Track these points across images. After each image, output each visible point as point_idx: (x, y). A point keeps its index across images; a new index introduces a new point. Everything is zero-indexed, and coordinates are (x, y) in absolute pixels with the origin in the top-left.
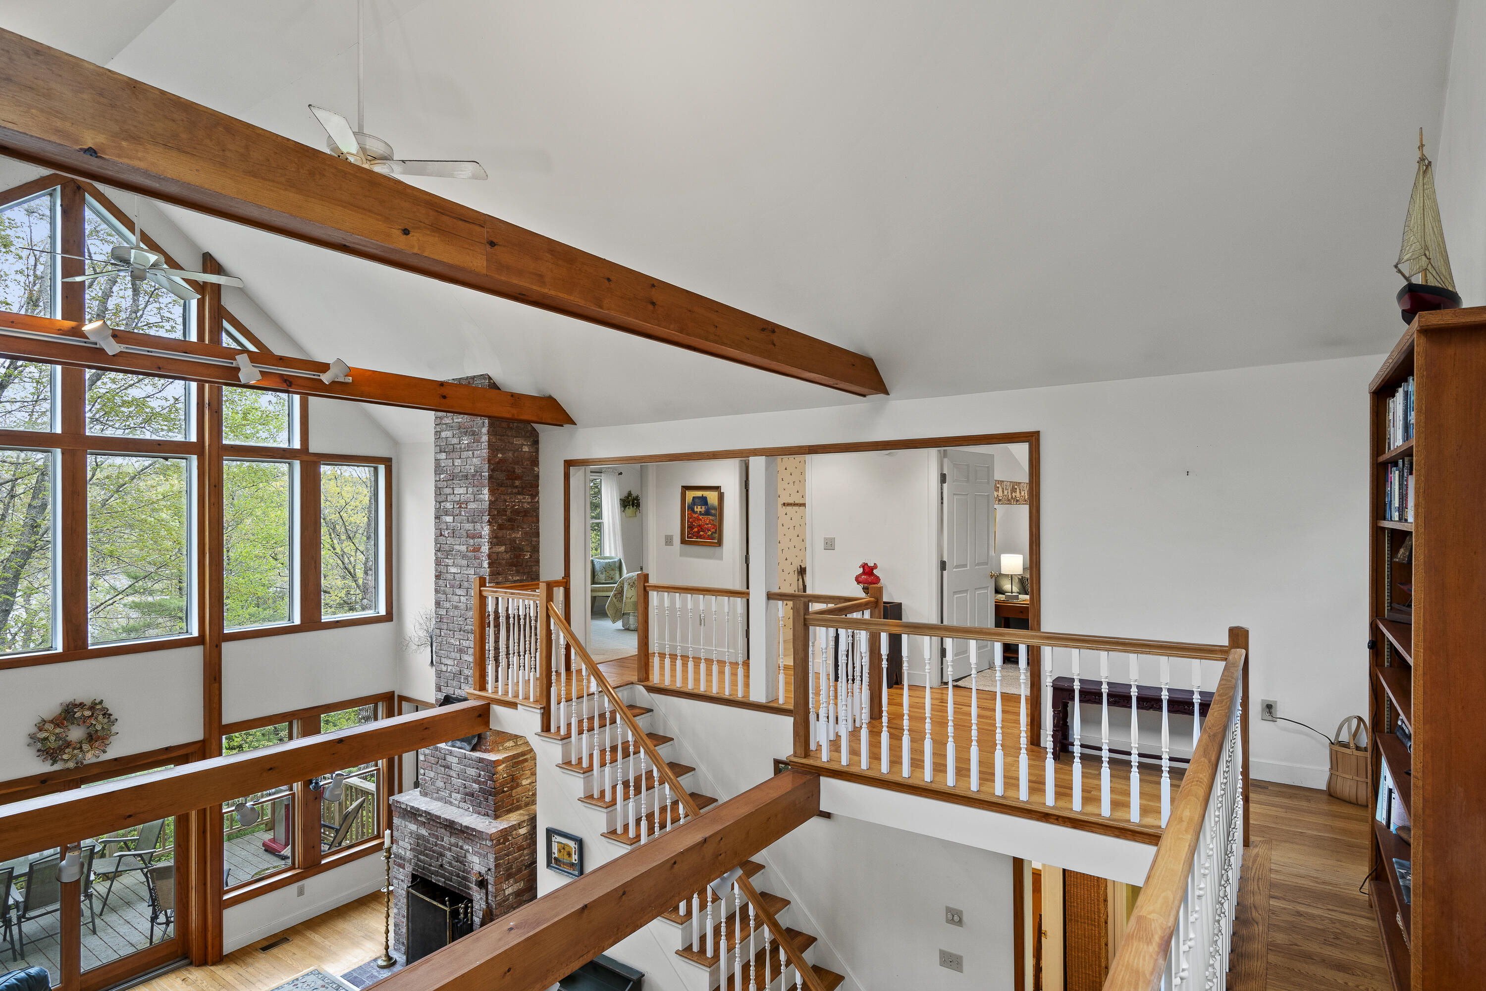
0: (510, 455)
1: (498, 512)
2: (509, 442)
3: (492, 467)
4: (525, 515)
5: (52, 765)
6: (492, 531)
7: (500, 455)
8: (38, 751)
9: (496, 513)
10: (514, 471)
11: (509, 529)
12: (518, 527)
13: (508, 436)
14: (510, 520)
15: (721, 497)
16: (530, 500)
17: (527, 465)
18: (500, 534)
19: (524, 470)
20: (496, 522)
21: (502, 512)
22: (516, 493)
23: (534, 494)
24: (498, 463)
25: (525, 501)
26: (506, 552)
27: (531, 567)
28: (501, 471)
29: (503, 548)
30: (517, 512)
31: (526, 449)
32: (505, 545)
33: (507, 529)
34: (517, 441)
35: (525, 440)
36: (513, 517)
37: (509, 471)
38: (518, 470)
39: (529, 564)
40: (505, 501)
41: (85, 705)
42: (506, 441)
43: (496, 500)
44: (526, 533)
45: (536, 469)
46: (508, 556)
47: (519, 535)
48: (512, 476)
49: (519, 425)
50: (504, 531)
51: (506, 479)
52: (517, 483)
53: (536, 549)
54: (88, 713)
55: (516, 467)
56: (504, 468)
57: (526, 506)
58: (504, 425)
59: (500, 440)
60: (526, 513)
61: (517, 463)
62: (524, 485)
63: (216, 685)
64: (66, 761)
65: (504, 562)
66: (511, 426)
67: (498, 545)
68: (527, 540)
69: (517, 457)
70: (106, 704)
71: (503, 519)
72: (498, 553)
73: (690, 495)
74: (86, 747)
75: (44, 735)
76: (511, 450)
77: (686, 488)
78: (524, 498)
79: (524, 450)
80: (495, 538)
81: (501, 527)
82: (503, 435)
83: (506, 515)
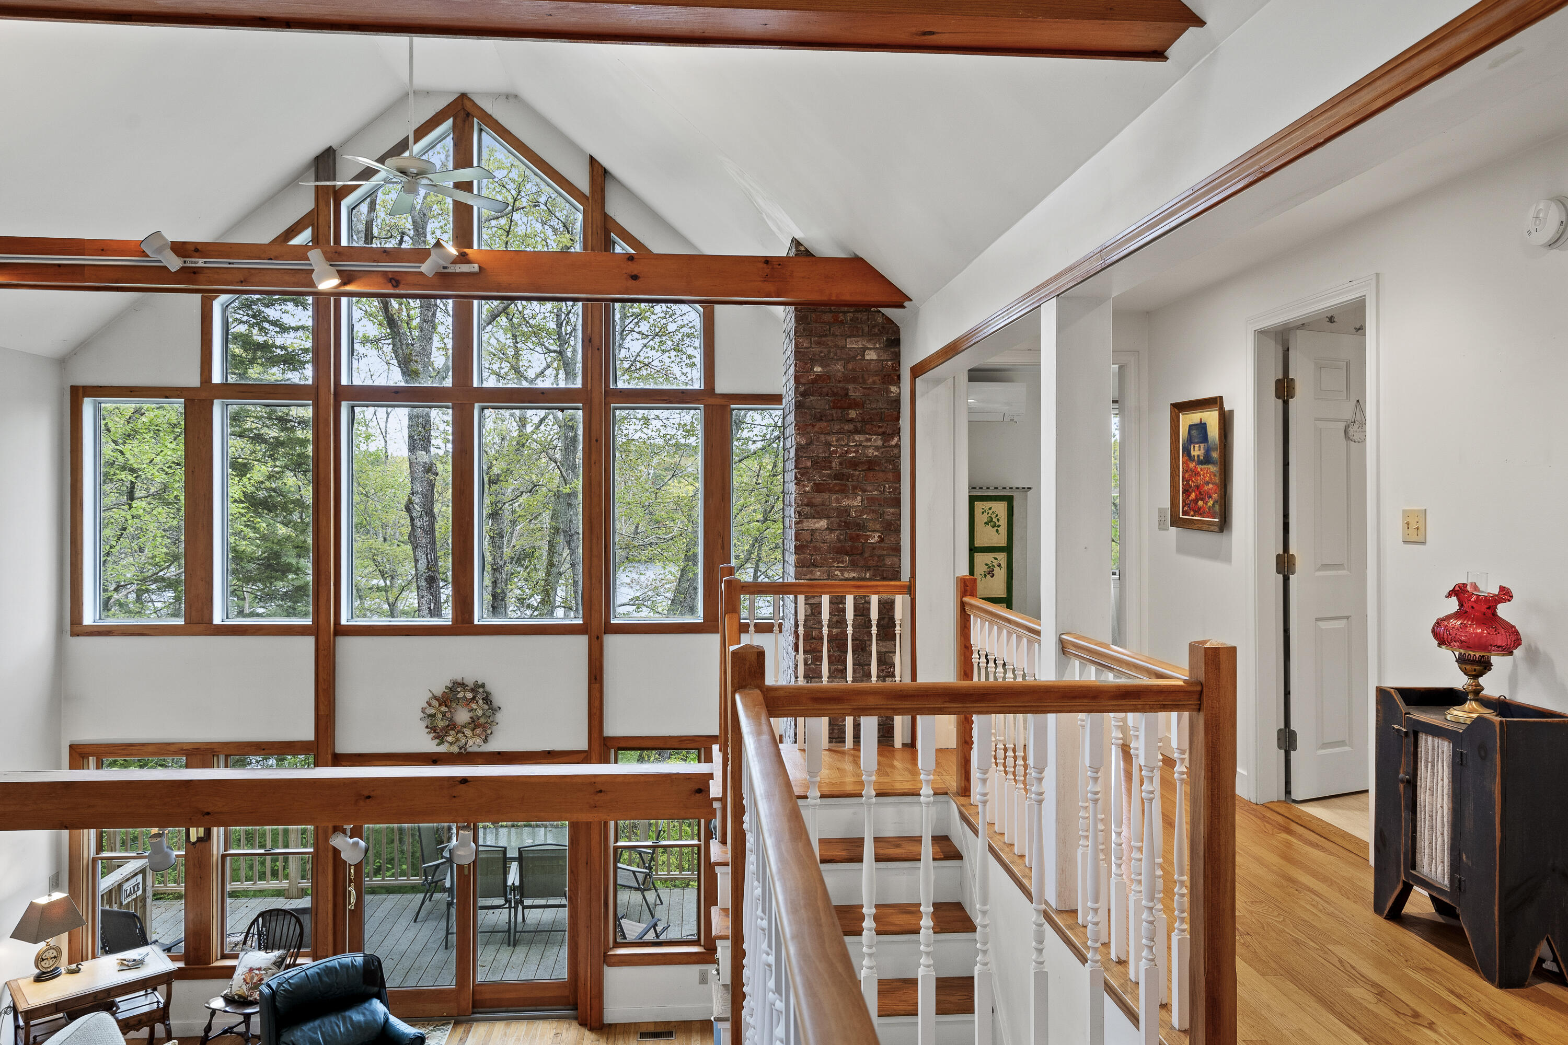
0: (839, 367)
1: (815, 463)
2: (836, 346)
3: (802, 389)
4: (869, 469)
5: (438, 745)
6: (802, 494)
7: (818, 369)
8: (427, 727)
9: (809, 464)
10: (847, 394)
11: (836, 492)
12: (855, 488)
13: (834, 335)
14: (838, 476)
15: (1226, 421)
16: (880, 443)
17: (874, 382)
18: (818, 499)
19: (867, 391)
20: (808, 480)
21: (825, 463)
22: (850, 432)
23: (889, 431)
24: (814, 382)
25: (872, 446)
26: (830, 529)
27: (881, 558)
28: (821, 395)
29: (823, 524)
30: (854, 464)
31: (871, 355)
32: (828, 517)
33: (831, 491)
34: (854, 344)
35: (869, 341)
36: (845, 471)
37: (834, 394)
38: (855, 392)
39: (878, 552)
40: (829, 444)
41: (467, 686)
42: (831, 344)
43: (808, 444)
44: (872, 500)
45: (893, 389)
46: (834, 536)
47: (857, 501)
48: (842, 402)
49: (859, 315)
50: (826, 495)
51: (831, 408)
52: (853, 414)
53: (893, 527)
54: (469, 695)
55: (850, 386)
56: (825, 390)
57: (871, 452)
58: (828, 317)
59: (819, 343)
60: (871, 465)
61: (854, 380)
62: (867, 417)
63: (597, 685)
64: (451, 744)
65: (825, 546)
66: (841, 317)
67: (813, 517)
68: (874, 511)
69: (854, 370)
70: (489, 688)
71: (824, 475)
72: (813, 531)
73: (1188, 419)
74: (468, 732)
75: (432, 711)
76: (840, 359)
77: (1180, 408)
78: (870, 440)
79: (867, 357)
80: (807, 505)
81: (818, 488)
82: (826, 336)
83: (830, 468)
